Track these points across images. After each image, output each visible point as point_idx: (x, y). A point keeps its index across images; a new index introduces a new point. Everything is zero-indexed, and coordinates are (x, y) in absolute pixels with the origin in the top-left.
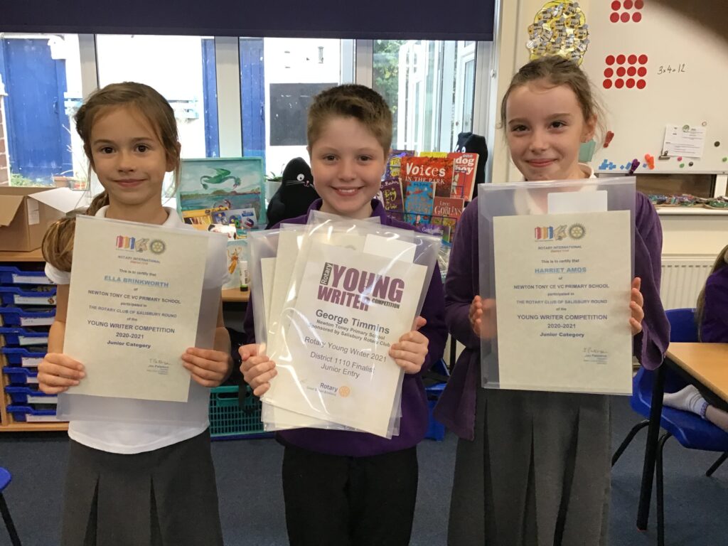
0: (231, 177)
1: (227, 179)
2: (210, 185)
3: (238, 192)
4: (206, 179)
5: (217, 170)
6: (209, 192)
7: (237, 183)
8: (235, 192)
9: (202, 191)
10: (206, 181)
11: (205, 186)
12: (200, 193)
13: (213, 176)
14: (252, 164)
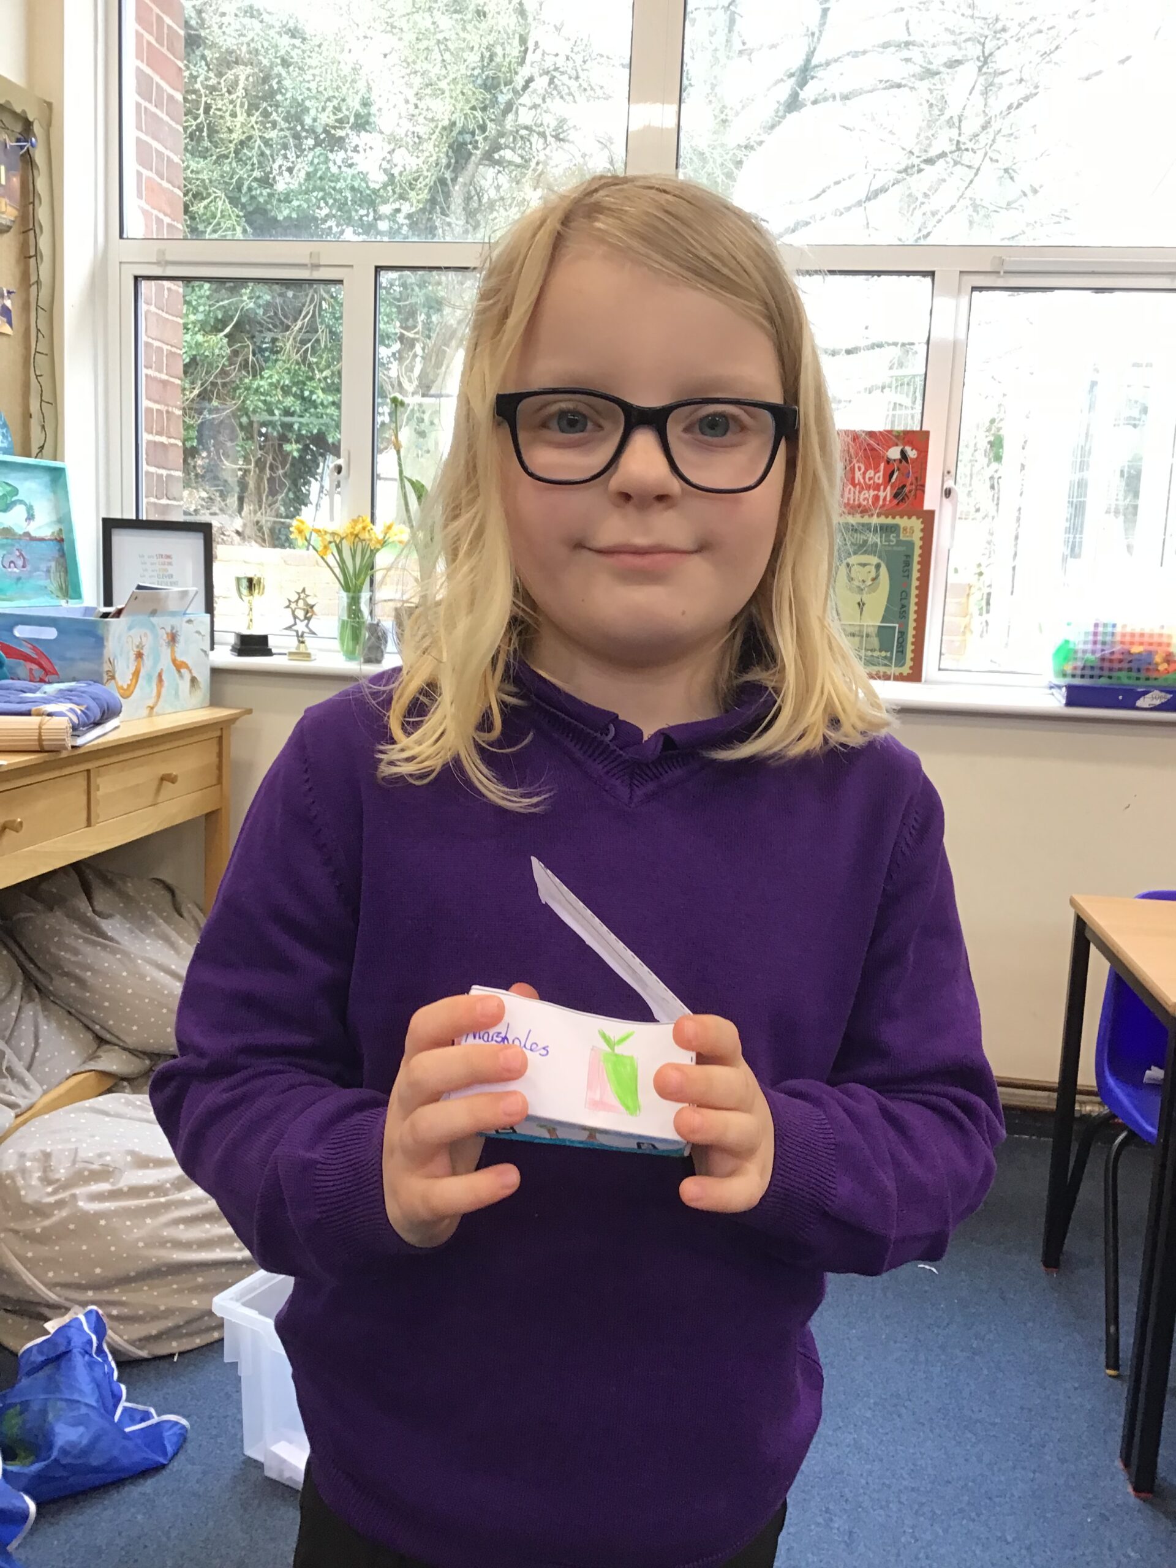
1: (14, 503)
3: (33, 534)
7: (31, 516)
8: (27, 534)
14: (46, 478)
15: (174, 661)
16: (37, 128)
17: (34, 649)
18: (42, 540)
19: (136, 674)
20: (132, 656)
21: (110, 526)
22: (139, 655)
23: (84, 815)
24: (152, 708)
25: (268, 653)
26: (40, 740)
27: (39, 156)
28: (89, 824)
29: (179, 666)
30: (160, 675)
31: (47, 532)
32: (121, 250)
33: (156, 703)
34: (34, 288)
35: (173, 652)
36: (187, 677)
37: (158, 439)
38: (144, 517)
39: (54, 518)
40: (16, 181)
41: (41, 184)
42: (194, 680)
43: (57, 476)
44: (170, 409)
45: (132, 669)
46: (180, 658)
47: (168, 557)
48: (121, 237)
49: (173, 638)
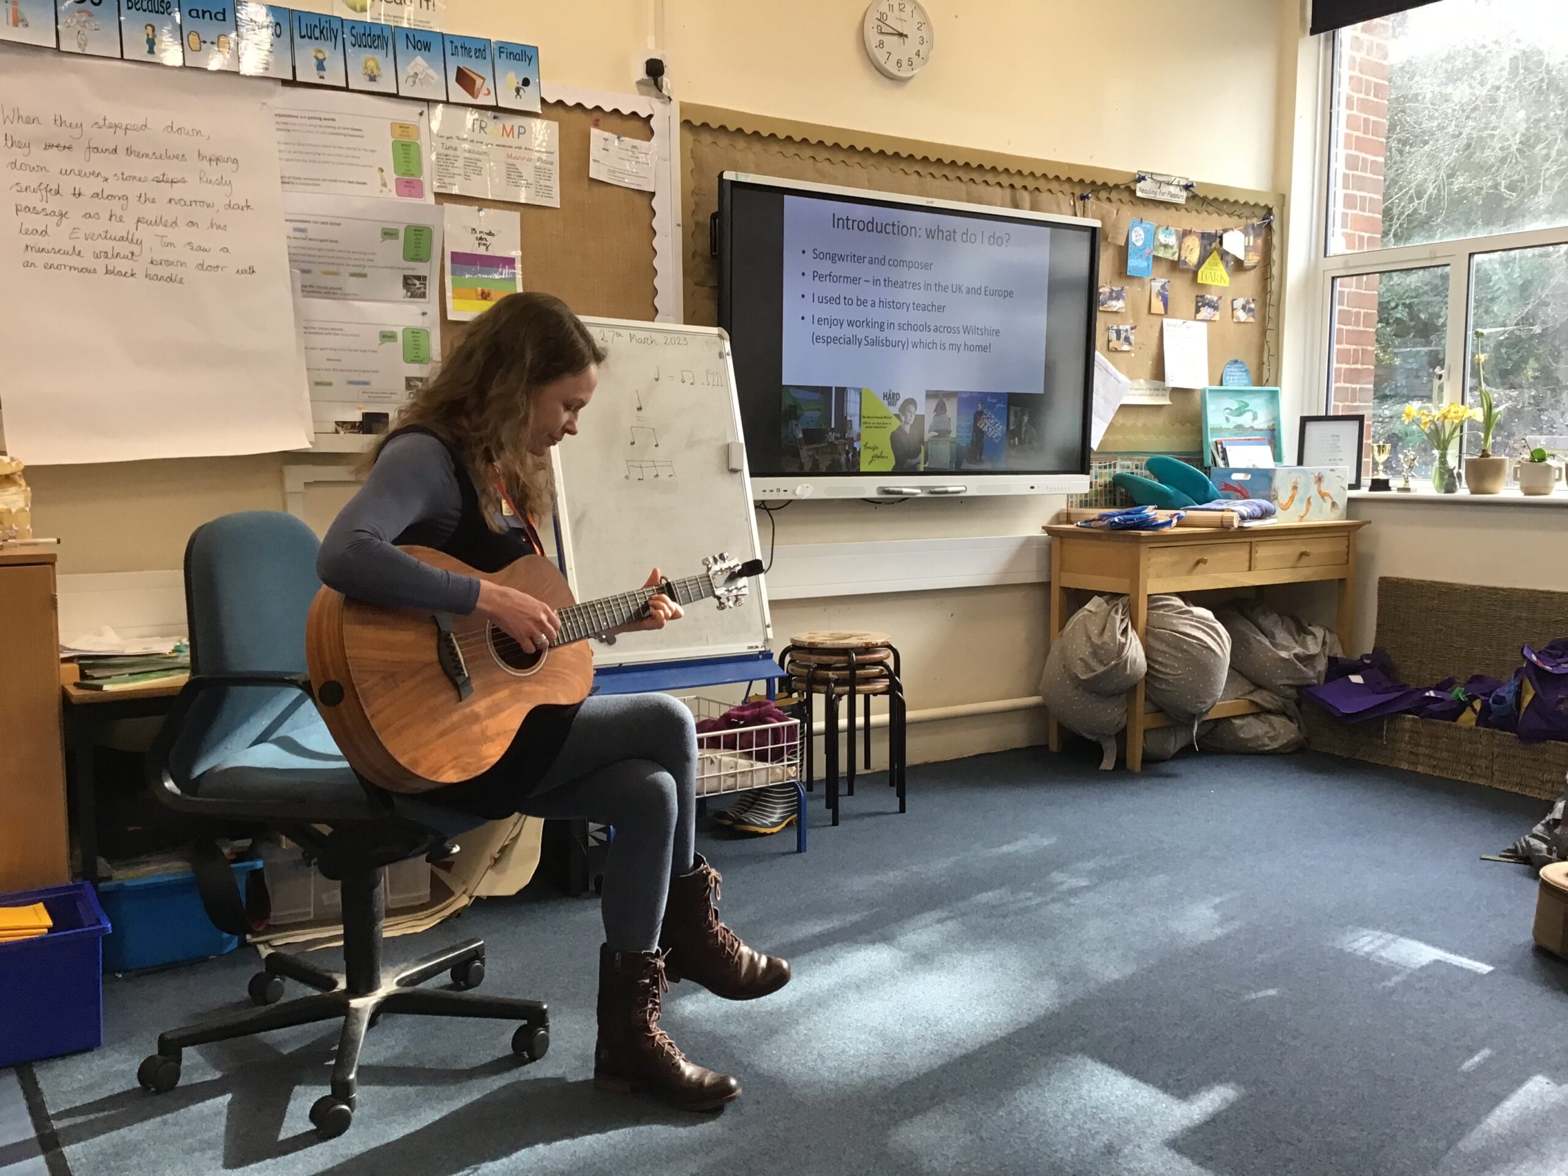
0: (1250, 410)
1: (1245, 411)
2: (1232, 418)
3: (1255, 427)
4: (1228, 411)
5: (1238, 401)
6: (1231, 426)
7: (1255, 418)
8: (1252, 427)
9: (1225, 425)
10: (1229, 414)
11: (1227, 419)
12: (1223, 427)
13: (1234, 408)
14: (1268, 396)
15: (1320, 492)
16: (1275, 211)
17: (1240, 485)
18: (1261, 430)
19: (1292, 498)
20: (1290, 488)
21: (1304, 421)
22: (1295, 488)
23: (1247, 564)
24: (1302, 517)
25: (1388, 488)
26: (1222, 522)
27: (1275, 225)
28: (1250, 569)
29: (1323, 495)
30: (1309, 499)
31: (1264, 426)
32: (1325, 263)
33: (1305, 515)
34: (1269, 295)
35: (1319, 487)
36: (1329, 502)
37: (1353, 366)
38: (1331, 413)
39: (1270, 418)
40: (1260, 241)
41: (1276, 240)
42: (1334, 504)
43: (1274, 395)
44: (1365, 347)
45: (1290, 494)
46: (1324, 490)
47: (1338, 436)
48: (1325, 256)
49: (1319, 479)
